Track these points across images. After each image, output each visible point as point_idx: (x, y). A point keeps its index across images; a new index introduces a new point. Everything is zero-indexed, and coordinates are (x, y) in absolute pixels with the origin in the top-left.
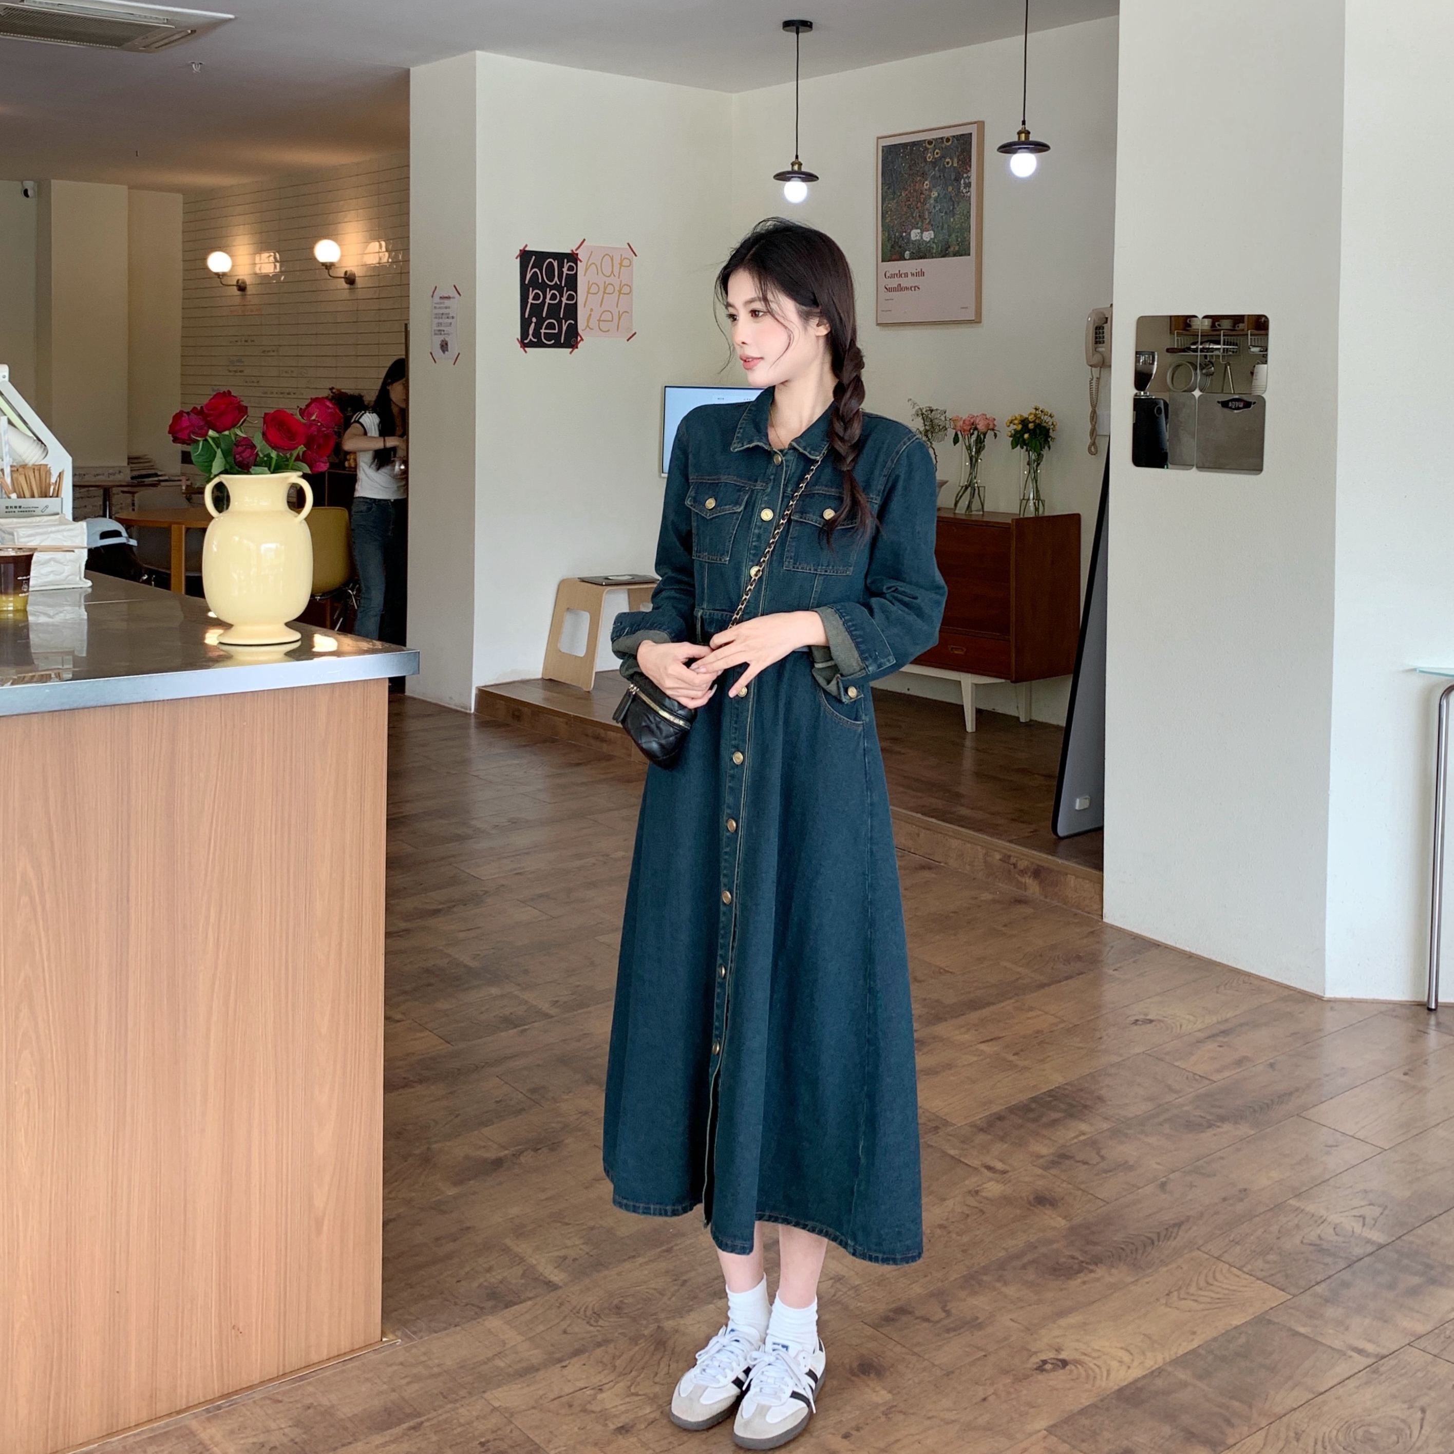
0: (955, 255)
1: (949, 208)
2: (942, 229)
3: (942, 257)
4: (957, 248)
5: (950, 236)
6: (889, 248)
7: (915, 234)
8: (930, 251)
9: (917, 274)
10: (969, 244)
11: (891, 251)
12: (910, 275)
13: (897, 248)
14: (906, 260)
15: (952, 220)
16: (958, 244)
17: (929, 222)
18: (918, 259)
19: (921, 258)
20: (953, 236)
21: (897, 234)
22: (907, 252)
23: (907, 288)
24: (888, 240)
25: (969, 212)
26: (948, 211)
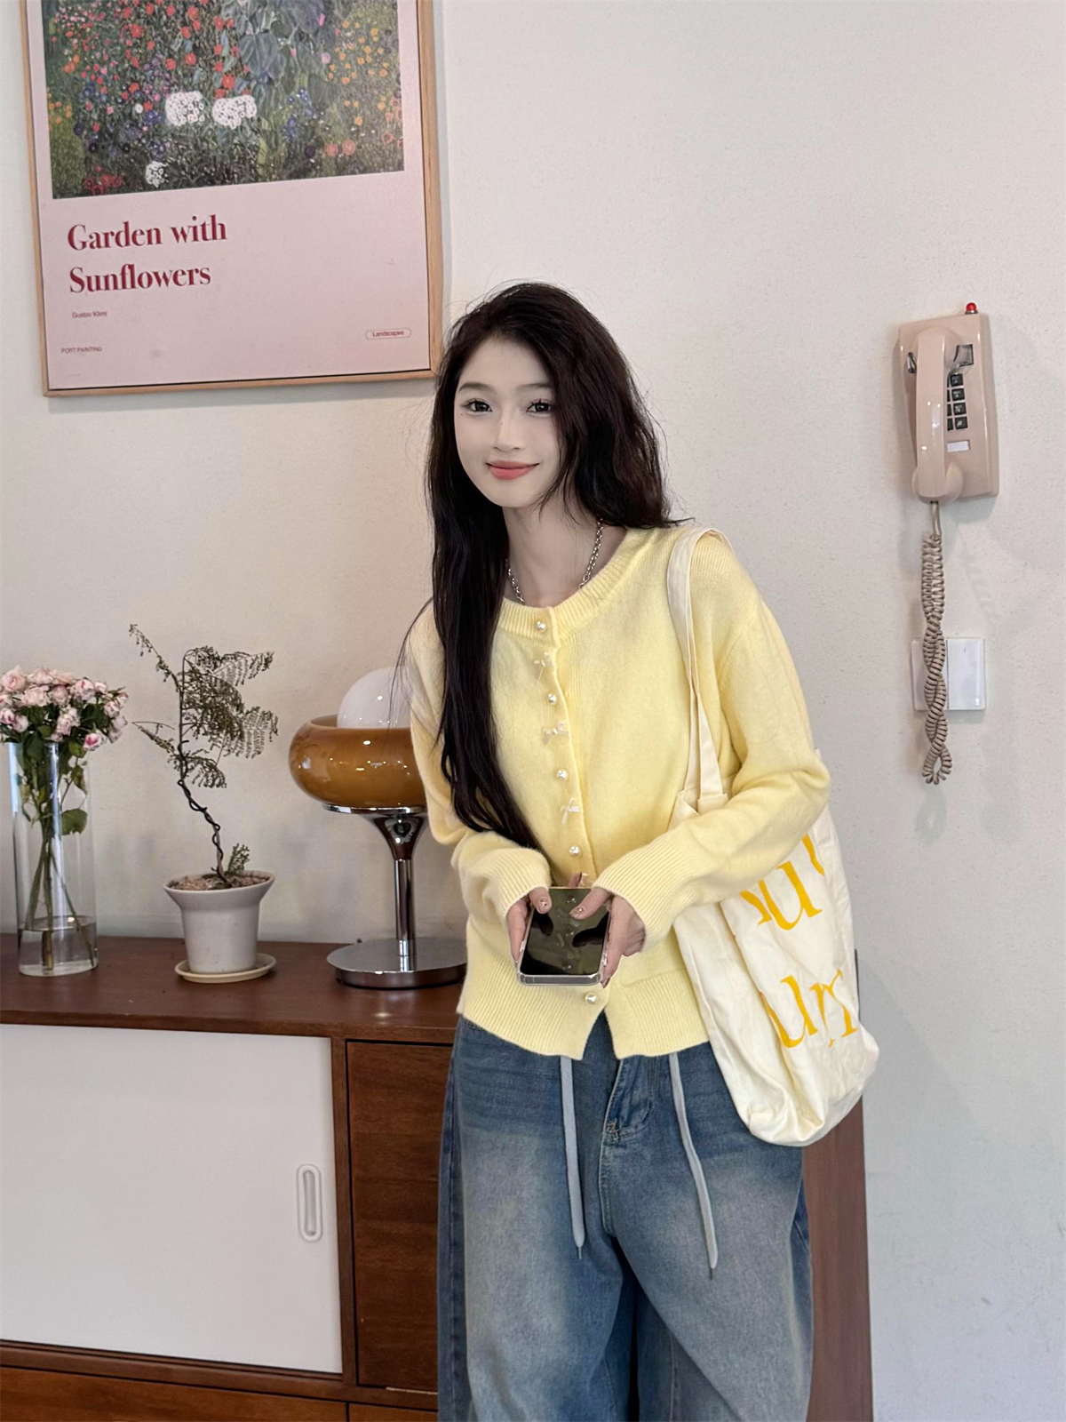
0: (343, 167)
1: (311, 22)
2: (289, 86)
3: (291, 177)
4: (350, 148)
5: (320, 108)
6: (80, 152)
7: (180, 108)
8: (243, 159)
9: (199, 233)
10: (399, 131)
11: (87, 161)
12: (167, 235)
13: (114, 154)
14: (148, 188)
15: (325, 59)
16: (354, 135)
17: (237, 69)
18: (200, 183)
19: (211, 182)
20: (333, 109)
21: (110, 110)
22: (154, 165)
23: (161, 279)
24: (78, 129)
25: (390, 31)
26: (310, 31)
